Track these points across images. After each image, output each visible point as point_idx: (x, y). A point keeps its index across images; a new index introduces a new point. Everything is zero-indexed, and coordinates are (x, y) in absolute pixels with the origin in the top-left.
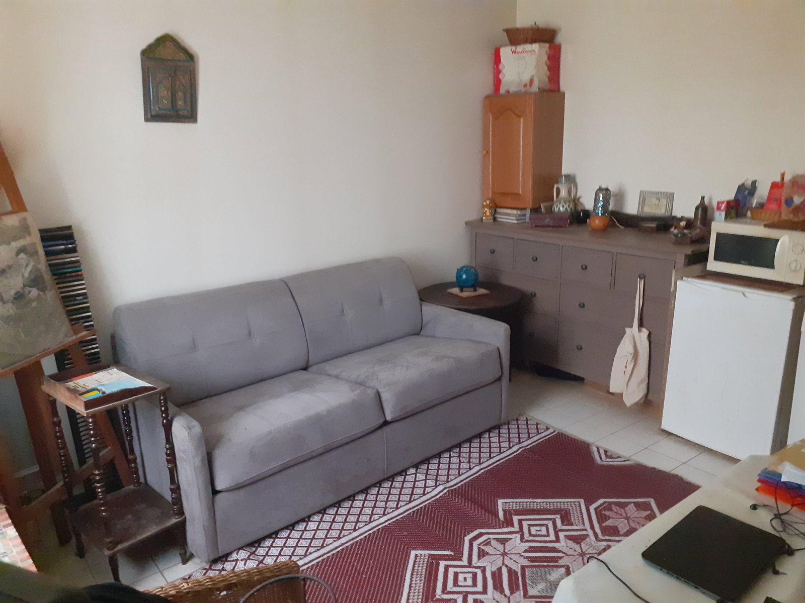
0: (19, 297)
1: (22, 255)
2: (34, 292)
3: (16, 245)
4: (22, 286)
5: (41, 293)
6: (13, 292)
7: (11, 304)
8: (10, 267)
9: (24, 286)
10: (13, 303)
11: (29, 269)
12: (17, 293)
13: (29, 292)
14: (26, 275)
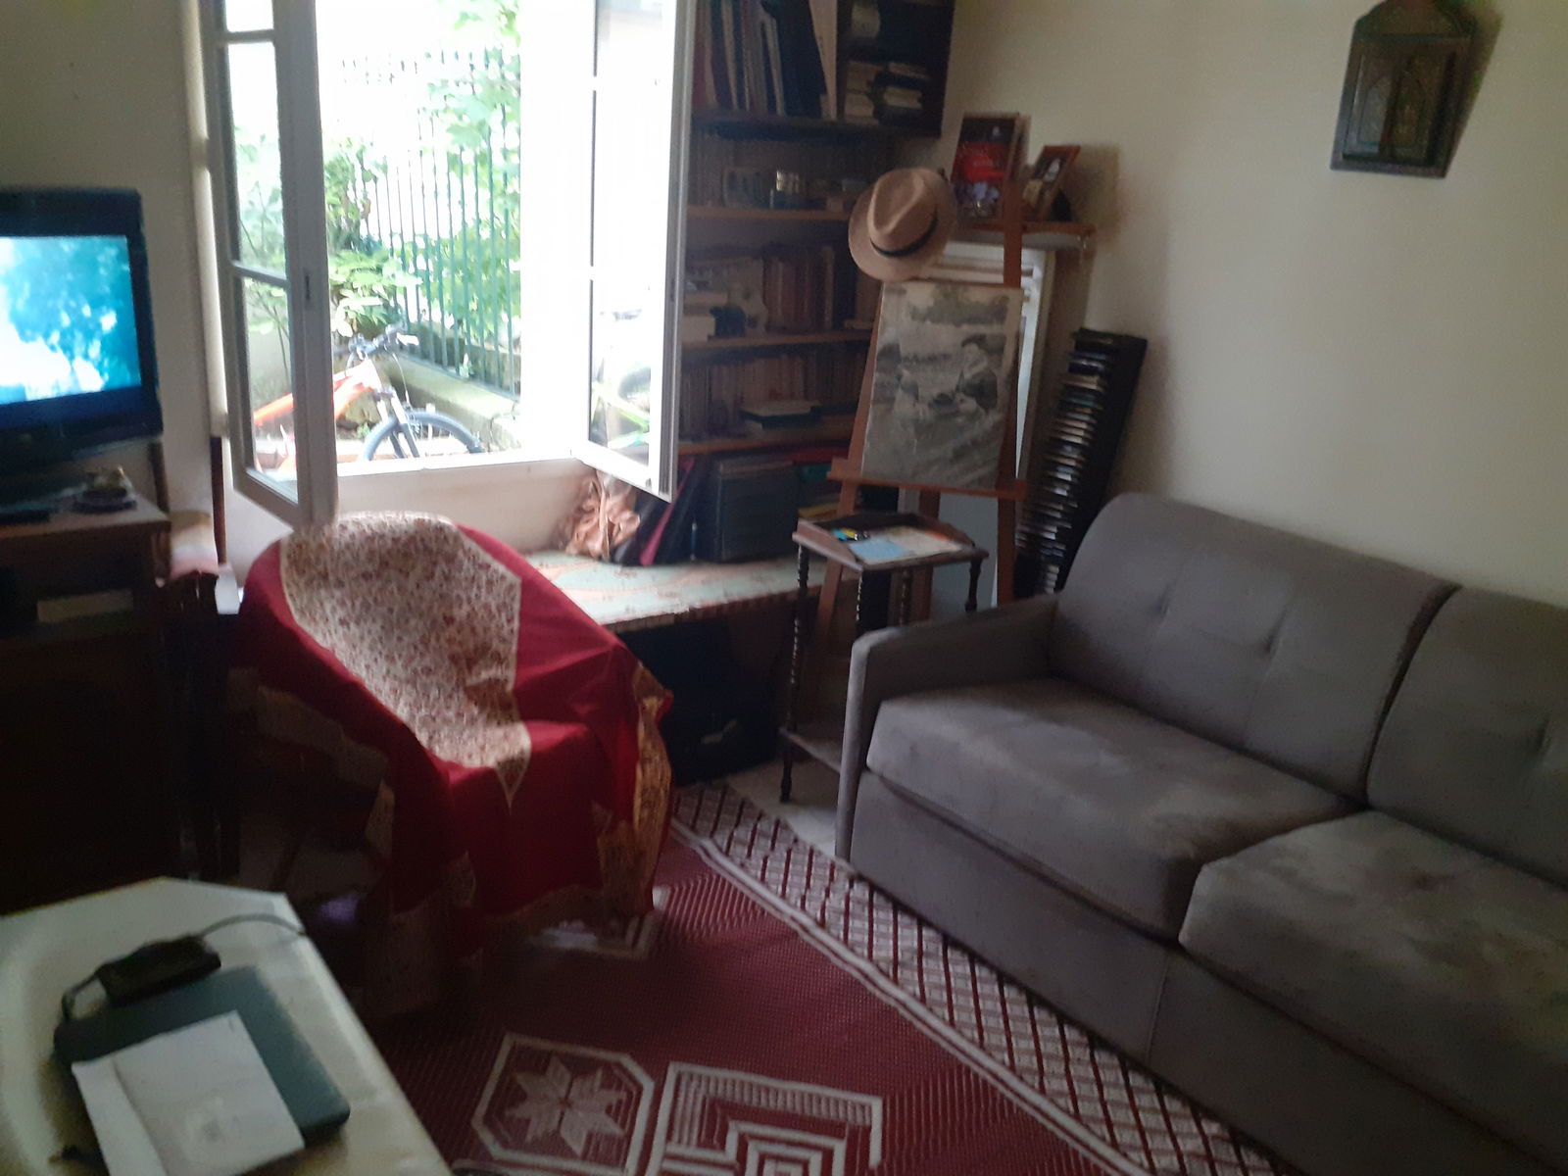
0: (943, 401)
1: (973, 347)
2: (970, 404)
3: (967, 329)
4: (954, 388)
5: (982, 410)
6: (935, 392)
7: (926, 407)
8: (946, 357)
9: (957, 389)
10: (930, 405)
11: (976, 370)
12: (942, 395)
13: (962, 401)
14: (968, 376)
